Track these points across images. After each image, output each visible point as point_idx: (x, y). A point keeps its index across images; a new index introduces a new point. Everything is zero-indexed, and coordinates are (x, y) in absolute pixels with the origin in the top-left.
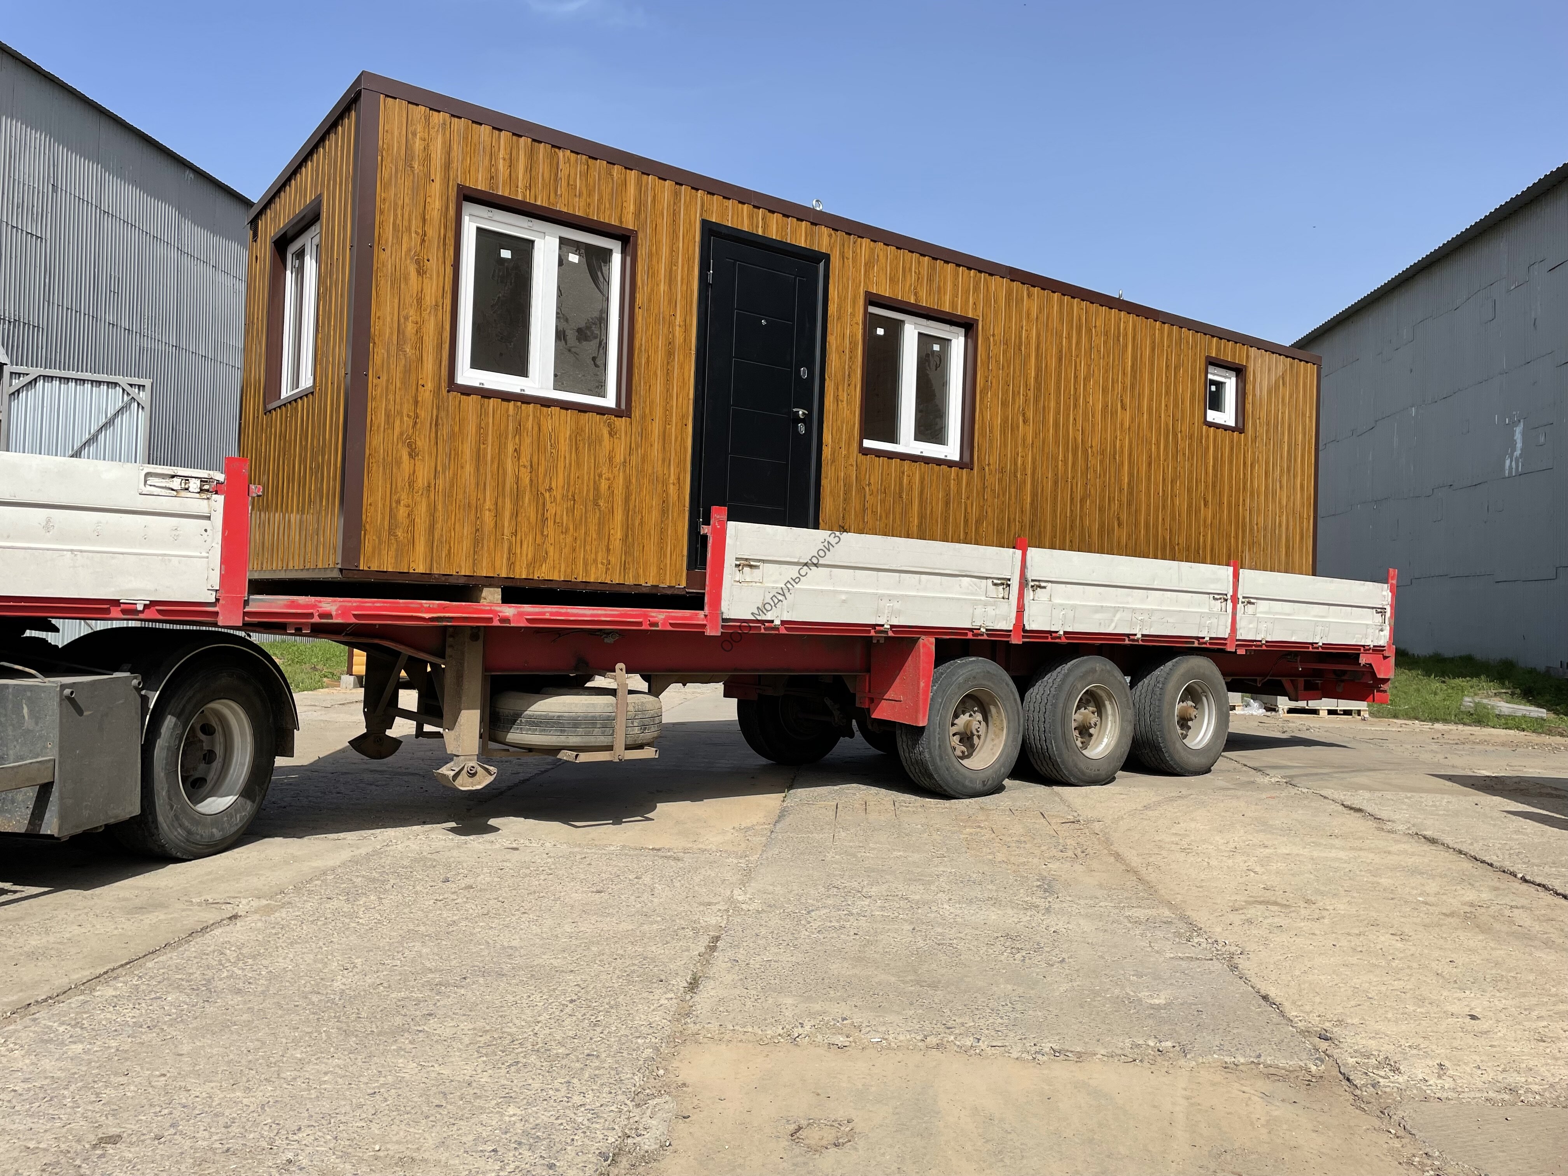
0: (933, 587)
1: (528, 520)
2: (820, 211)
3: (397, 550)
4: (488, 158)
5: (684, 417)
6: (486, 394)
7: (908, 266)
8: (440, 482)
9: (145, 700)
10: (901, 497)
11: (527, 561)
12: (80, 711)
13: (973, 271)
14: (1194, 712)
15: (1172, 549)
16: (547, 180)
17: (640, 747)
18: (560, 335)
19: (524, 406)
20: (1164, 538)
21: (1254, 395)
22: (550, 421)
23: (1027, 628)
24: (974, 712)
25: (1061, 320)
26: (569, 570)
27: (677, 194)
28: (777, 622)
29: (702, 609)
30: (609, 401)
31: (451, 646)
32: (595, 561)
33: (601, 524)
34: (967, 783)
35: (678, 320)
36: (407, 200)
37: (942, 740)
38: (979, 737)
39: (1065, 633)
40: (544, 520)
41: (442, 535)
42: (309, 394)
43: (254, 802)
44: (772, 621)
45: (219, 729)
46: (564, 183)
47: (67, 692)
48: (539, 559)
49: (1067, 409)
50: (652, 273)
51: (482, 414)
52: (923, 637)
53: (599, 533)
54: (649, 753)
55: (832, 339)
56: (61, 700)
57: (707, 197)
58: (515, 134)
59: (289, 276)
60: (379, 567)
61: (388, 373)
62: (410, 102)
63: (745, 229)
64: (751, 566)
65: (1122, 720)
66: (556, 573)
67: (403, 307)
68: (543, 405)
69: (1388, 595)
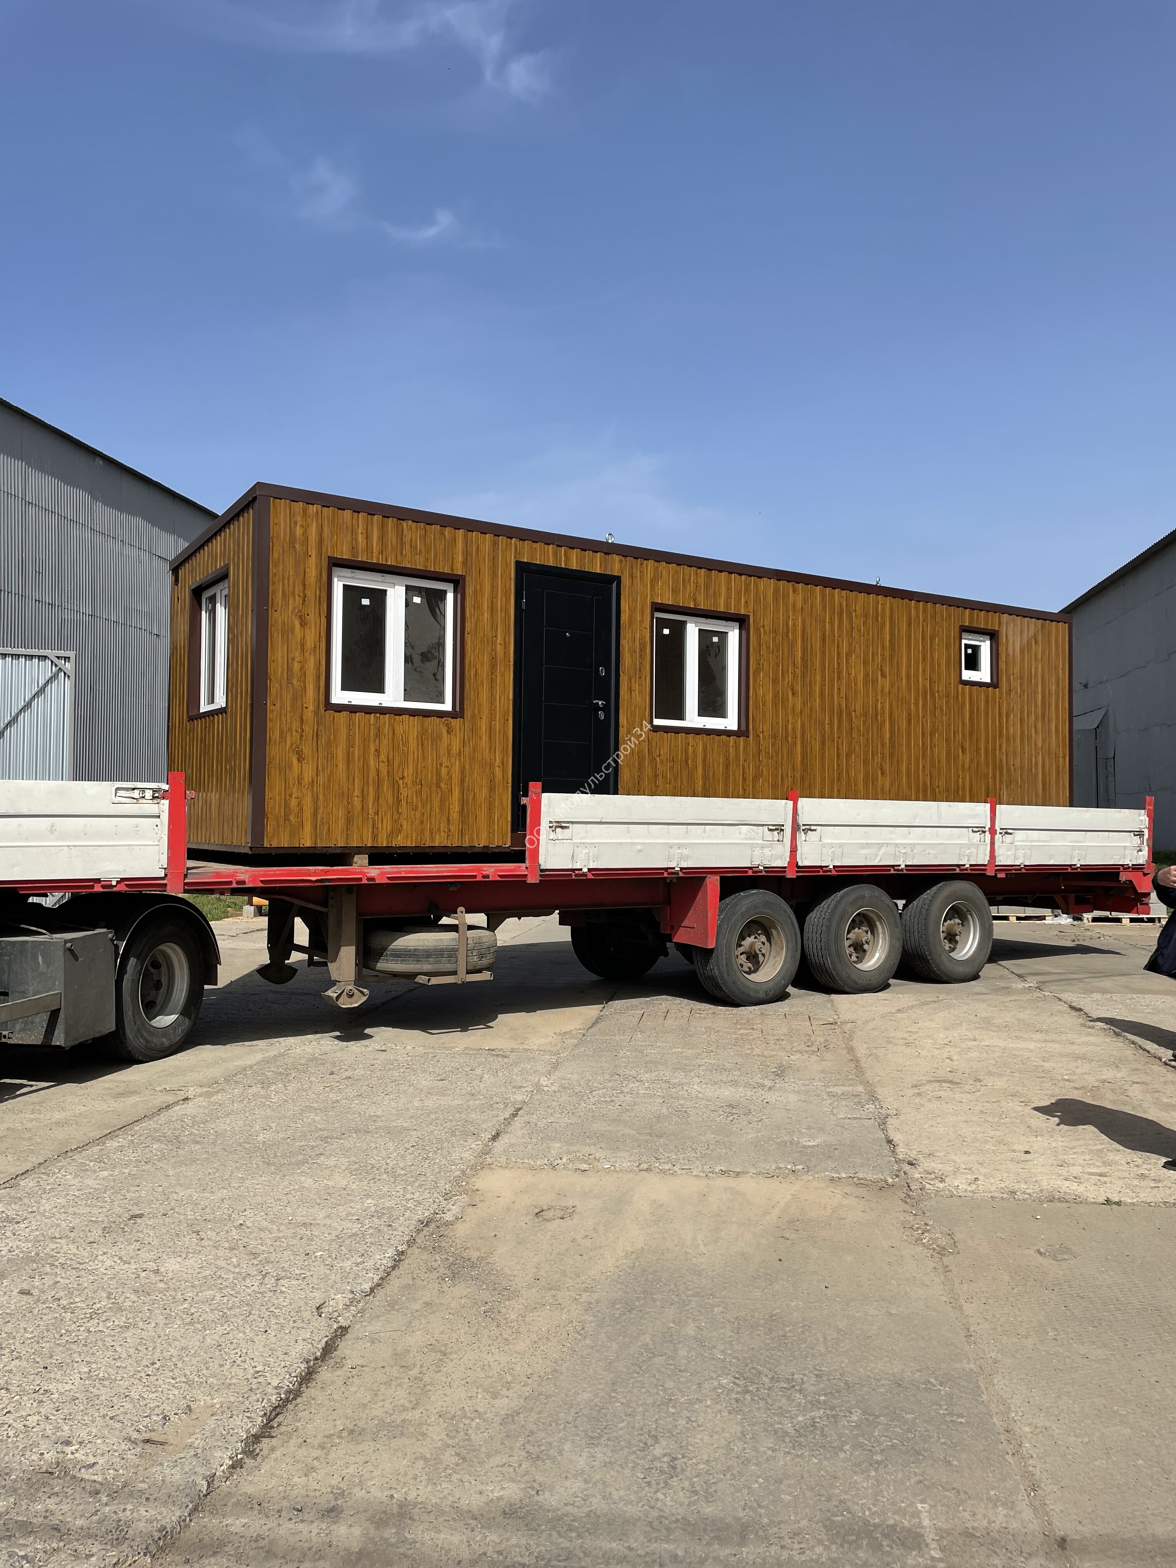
0: (716, 835)
1: (387, 801)
2: (612, 543)
3: (291, 831)
4: (350, 534)
5: (506, 714)
6: (353, 709)
7: (687, 578)
8: (321, 778)
9: (117, 947)
10: (687, 763)
11: (387, 833)
12: (76, 958)
13: (743, 576)
14: (958, 929)
15: (933, 791)
16: (395, 545)
17: (479, 971)
18: (408, 659)
19: (382, 716)
20: (925, 783)
21: (1007, 655)
22: (401, 726)
23: (800, 864)
24: (759, 935)
25: (824, 608)
26: (419, 838)
27: (495, 544)
28: (585, 870)
29: (524, 862)
30: (447, 706)
31: (332, 898)
32: (439, 830)
33: (442, 801)
34: (751, 993)
35: (499, 640)
36: (291, 573)
37: (729, 959)
38: (763, 955)
39: (834, 867)
40: (399, 801)
41: (323, 818)
42: (222, 711)
43: (190, 1019)
44: (581, 870)
45: (164, 965)
46: (407, 546)
47: (69, 945)
48: (397, 830)
49: (832, 681)
50: (477, 606)
51: (350, 726)
52: (709, 876)
53: (441, 808)
54: (486, 976)
55: (624, 642)
56: (65, 951)
57: (519, 543)
58: (369, 514)
59: (204, 615)
60: (278, 844)
61: (281, 701)
62: (292, 501)
63: (551, 564)
64: (562, 827)
65: (891, 937)
66: (409, 841)
67: (290, 651)
68: (396, 714)
69: (1145, 819)
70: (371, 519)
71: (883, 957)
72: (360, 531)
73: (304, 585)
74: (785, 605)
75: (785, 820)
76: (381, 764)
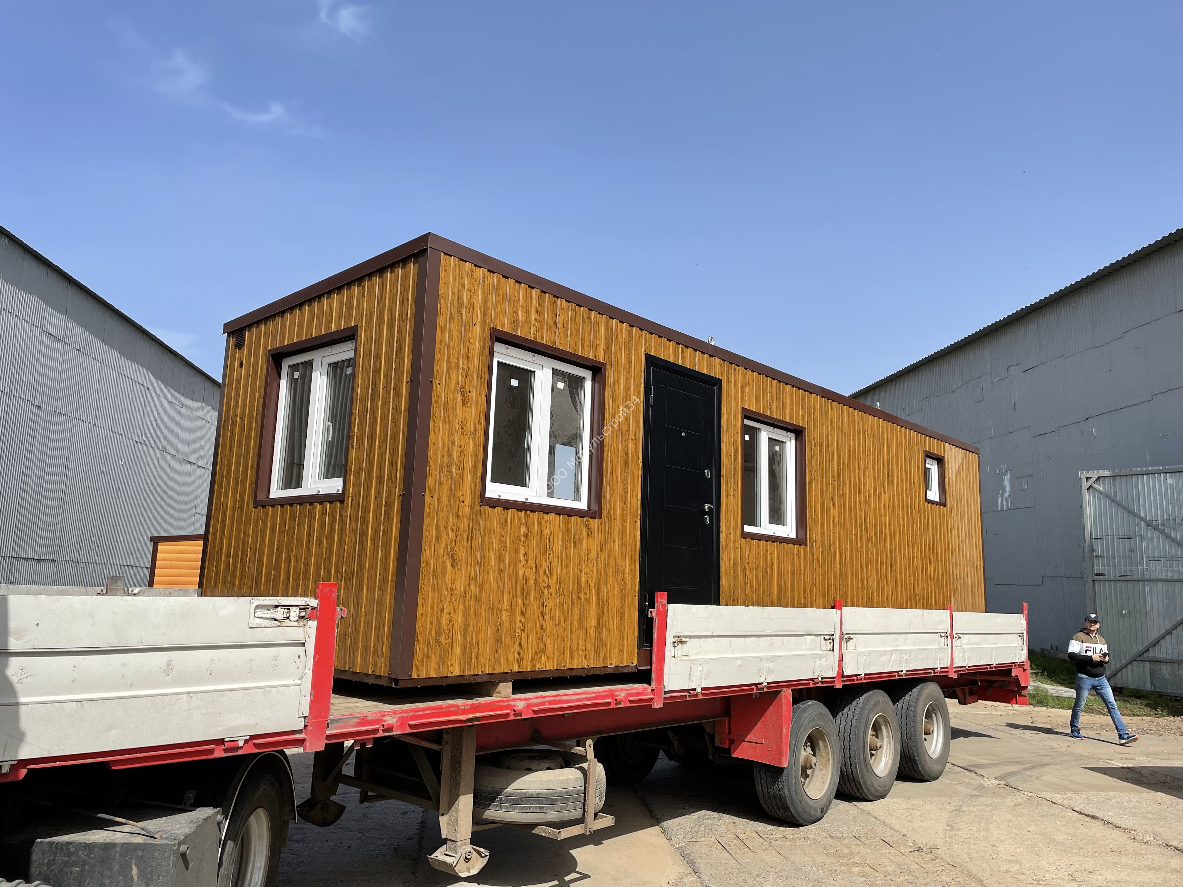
0: (790, 646)
1: (533, 615)
2: (714, 346)
3: (440, 657)
4: (511, 305)
5: (635, 516)
6: (503, 505)
7: (765, 387)
8: (473, 589)
10: (767, 572)
11: (532, 653)
12: (187, 865)
13: (801, 390)
14: (931, 728)
15: (915, 599)
16: (550, 323)
18: (552, 451)
19: (531, 515)
20: (911, 593)
21: (950, 479)
22: (548, 526)
23: (844, 673)
24: (808, 747)
26: (560, 660)
27: (630, 334)
28: (698, 689)
29: (650, 683)
30: (583, 505)
32: (578, 649)
33: (581, 615)
34: (812, 811)
35: (631, 434)
37: (796, 777)
38: (812, 768)
39: (865, 674)
40: (543, 615)
41: (472, 638)
44: (695, 689)
46: (560, 326)
47: (183, 848)
48: (542, 650)
49: (855, 494)
50: (616, 398)
51: (504, 524)
52: (784, 689)
53: (580, 623)
54: (608, 821)
55: (724, 447)
56: (177, 858)
57: (648, 336)
58: (530, 286)
59: (284, 385)
60: (426, 674)
61: (439, 492)
62: (461, 260)
63: (671, 361)
64: (682, 642)
65: (895, 741)
66: (551, 663)
67: (451, 433)
68: (544, 513)
69: (1024, 623)
70: (531, 291)
71: (890, 761)
72: (521, 304)
73: (468, 357)
74: (827, 420)
75: (835, 630)
76: (529, 570)
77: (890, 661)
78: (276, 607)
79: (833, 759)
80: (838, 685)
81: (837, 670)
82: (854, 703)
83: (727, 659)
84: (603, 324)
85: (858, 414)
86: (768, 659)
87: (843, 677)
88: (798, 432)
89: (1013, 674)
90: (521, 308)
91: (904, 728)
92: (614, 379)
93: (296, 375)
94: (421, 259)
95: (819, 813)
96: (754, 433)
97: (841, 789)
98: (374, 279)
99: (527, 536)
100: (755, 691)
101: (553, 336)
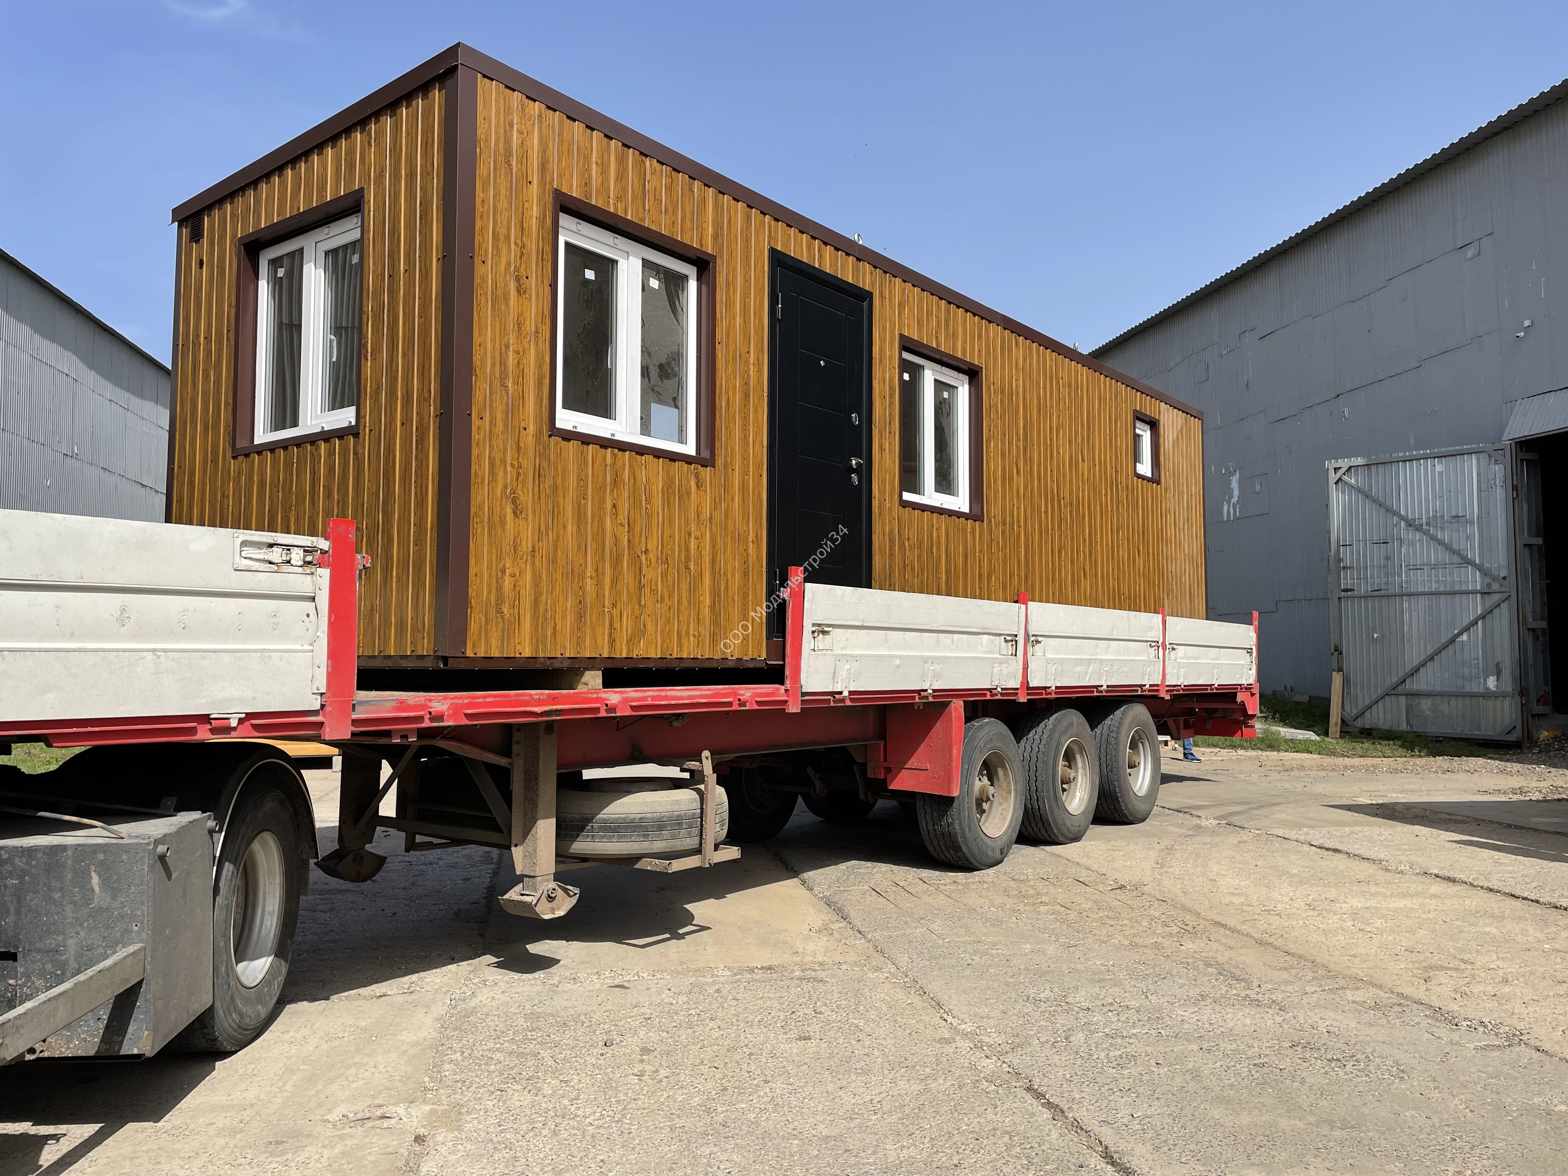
0: (962, 647)
1: (627, 587)
2: (862, 246)
3: (503, 631)
4: (581, 161)
5: (760, 466)
6: (582, 439)
7: (930, 309)
8: (544, 545)
9: (213, 846)
10: (932, 553)
11: (627, 635)
13: (977, 317)
14: (1137, 760)
15: (1120, 598)
16: (636, 192)
18: (645, 372)
19: (619, 454)
21: (1165, 448)
22: (644, 472)
23: (1030, 684)
24: (983, 776)
25: (1039, 370)
26: (665, 645)
27: (748, 218)
28: (845, 693)
29: (783, 683)
30: (690, 449)
31: (518, 742)
32: (688, 633)
33: (692, 590)
34: (990, 853)
35: (752, 358)
38: (989, 801)
39: (1056, 688)
40: (641, 588)
41: (546, 610)
44: (841, 693)
46: (651, 197)
47: (161, 849)
48: (638, 633)
50: (729, 306)
51: (582, 463)
52: (954, 700)
53: (691, 600)
55: (876, 384)
56: (154, 862)
57: (773, 223)
58: (606, 136)
59: (264, 287)
60: (486, 652)
61: (491, 413)
62: (507, 87)
63: (805, 260)
64: (824, 632)
65: (1092, 773)
66: (653, 650)
67: (504, 332)
68: (637, 453)
69: (1253, 635)
70: (608, 143)
71: (1086, 797)
72: (594, 160)
73: (522, 229)
74: (1010, 360)
75: (1019, 629)
76: (620, 528)
77: (1087, 673)
78: (271, 546)
79: (1016, 791)
80: (1022, 699)
81: (1020, 679)
82: (1042, 725)
83: (881, 656)
84: (711, 200)
85: (1051, 356)
86: (934, 660)
87: (1029, 688)
88: (973, 374)
89: (1239, 699)
90: (594, 166)
91: (1103, 759)
92: (727, 280)
93: (281, 273)
94: (448, 83)
95: (998, 855)
96: (915, 371)
97: (1024, 832)
98: (383, 119)
99: (615, 483)
100: (917, 700)
101: (641, 210)
